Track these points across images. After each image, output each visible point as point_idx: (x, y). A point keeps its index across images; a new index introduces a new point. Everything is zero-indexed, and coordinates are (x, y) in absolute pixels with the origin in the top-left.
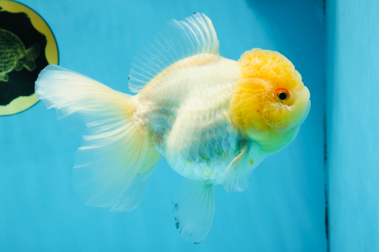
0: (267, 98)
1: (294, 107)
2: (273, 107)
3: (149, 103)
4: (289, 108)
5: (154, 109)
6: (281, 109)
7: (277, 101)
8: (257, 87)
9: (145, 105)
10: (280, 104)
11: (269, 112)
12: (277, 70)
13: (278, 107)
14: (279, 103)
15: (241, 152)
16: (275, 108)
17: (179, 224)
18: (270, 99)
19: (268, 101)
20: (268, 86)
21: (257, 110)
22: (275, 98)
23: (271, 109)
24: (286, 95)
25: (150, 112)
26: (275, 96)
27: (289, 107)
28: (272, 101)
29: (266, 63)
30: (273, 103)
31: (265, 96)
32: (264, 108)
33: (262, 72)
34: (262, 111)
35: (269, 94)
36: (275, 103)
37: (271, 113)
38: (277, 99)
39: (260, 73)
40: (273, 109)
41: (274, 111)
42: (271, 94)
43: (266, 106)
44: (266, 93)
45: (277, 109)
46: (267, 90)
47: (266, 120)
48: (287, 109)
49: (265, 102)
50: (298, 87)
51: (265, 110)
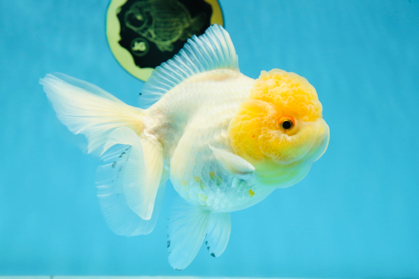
0: (266, 123)
1: (294, 138)
2: (270, 134)
3: (160, 116)
4: (289, 138)
5: (164, 122)
6: (278, 138)
7: (277, 129)
8: (262, 110)
9: (156, 118)
10: (279, 133)
11: (265, 139)
12: (284, 95)
13: (276, 135)
14: (279, 131)
16: (271, 135)
17: (170, 242)
18: (269, 124)
19: (266, 127)
20: (271, 110)
22: (275, 125)
23: (267, 136)
24: (291, 124)
25: (160, 127)
26: (275, 123)
27: (290, 137)
28: (271, 128)
29: (278, 86)
30: (271, 130)
31: (264, 121)
32: (260, 134)
33: (269, 95)
34: (258, 137)
35: (270, 119)
36: (273, 130)
37: (267, 141)
38: (277, 126)
39: (267, 96)
40: (269, 136)
41: (270, 138)
42: (272, 120)
43: (262, 132)
44: (266, 118)
45: (273, 138)
46: (269, 115)
47: (260, 148)
48: (285, 139)
49: (263, 128)
50: (306, 117)
51: (260, 136)
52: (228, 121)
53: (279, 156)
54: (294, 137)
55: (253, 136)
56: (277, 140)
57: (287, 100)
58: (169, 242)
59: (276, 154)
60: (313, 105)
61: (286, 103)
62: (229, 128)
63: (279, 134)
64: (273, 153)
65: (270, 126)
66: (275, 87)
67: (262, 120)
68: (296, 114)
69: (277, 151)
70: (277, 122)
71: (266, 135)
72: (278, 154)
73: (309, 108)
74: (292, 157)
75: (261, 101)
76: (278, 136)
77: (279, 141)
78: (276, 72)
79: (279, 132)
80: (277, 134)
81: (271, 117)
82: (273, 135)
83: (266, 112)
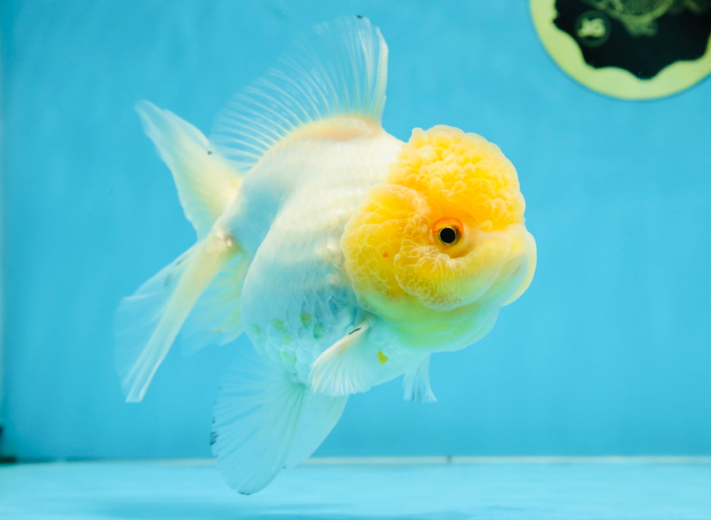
0: (409, 232)
2: (415, 253)
4: (451, 263)
7: (430, 244)
8: (406, 206)
11: (406, 261)
12: (449, 179)
13: (427, 255)
14: (433, 247)
15: (361, 329)
16: (418, 256)
18: (417, 234)
19: (410, 238)
20: (421, 207)
21: (383, 253)
22: (426, 236)
23: (411, 257)
24: (456, 234)
26: (428, 232)
27: (453, 260)
28: (418, 241)
29: (441, 159)
30: (417, 245)
31: (407, 226)
32: (397, 251)
33: (422, 177)
34: (394, 256)
35: (417, 224)
36: (423, 245)
37: (409, 266)
38: (431, 237)
39: (418, 179)
40: (415, 257)
41: (414, 261)
42: (421, 225)
43: (402, 248)
44: (411, 221)
45: (421, 260)
46: (416, 216)
47: (397, 278)
48: (444, 263)
49: (403, 240)
50: (488, 223)
51: (397, 256)
52: (343, 222)
53: (432, 294)
54: (461, 261)
55: (385, 255)
56: (429, 264)
57: (454, 188)
58: (214, 435)
59: (426, 291)
60: (504, 199)
61: (449, 194)
62: (343, 237)
63: (434, 253)
64: (420, 288)
65: (417, 238)
66: (434, 161)
67: (403, 225)
68: (469, 217)
69: (427, 285)
70: (431, 231)
71: (408, 255)
72: (430, 292)
73: (494, 206)
74: (457, 298)
75: (404, 188)
76: (429, 258)
77: (431, 267)
78: (442, 133)
79: (434, 249)
80: (429, 254)
81: (420, 219)
82: (422, 255)
83: (412, 209)
